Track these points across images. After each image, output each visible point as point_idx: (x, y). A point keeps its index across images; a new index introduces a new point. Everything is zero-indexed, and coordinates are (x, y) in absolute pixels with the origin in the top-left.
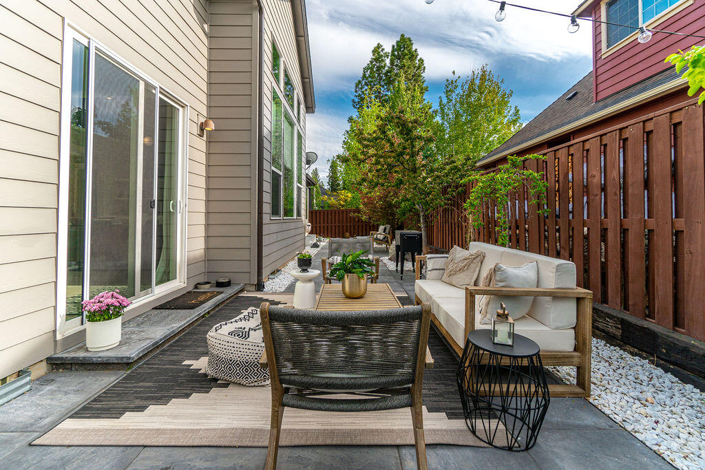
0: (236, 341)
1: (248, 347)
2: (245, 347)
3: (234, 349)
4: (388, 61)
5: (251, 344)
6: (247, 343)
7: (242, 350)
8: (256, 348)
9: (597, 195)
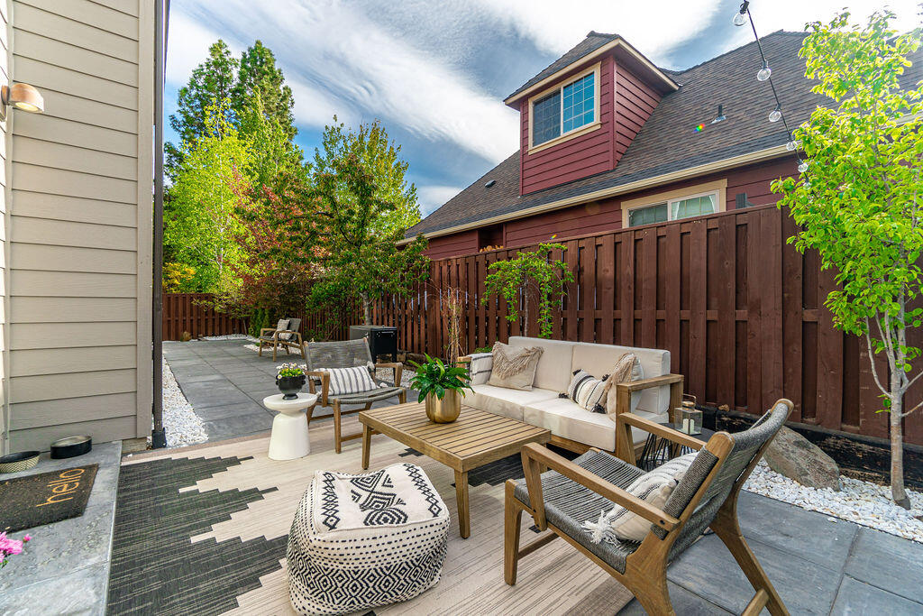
0: (389, 531)
1: (415, 533)
2: (410, 535)
3: (392, 545)
4: (235, 73)
5: (418, 527)
6: (412, 528)
7: (407, 542)
8: (430, 529)
9: (609, 289)
